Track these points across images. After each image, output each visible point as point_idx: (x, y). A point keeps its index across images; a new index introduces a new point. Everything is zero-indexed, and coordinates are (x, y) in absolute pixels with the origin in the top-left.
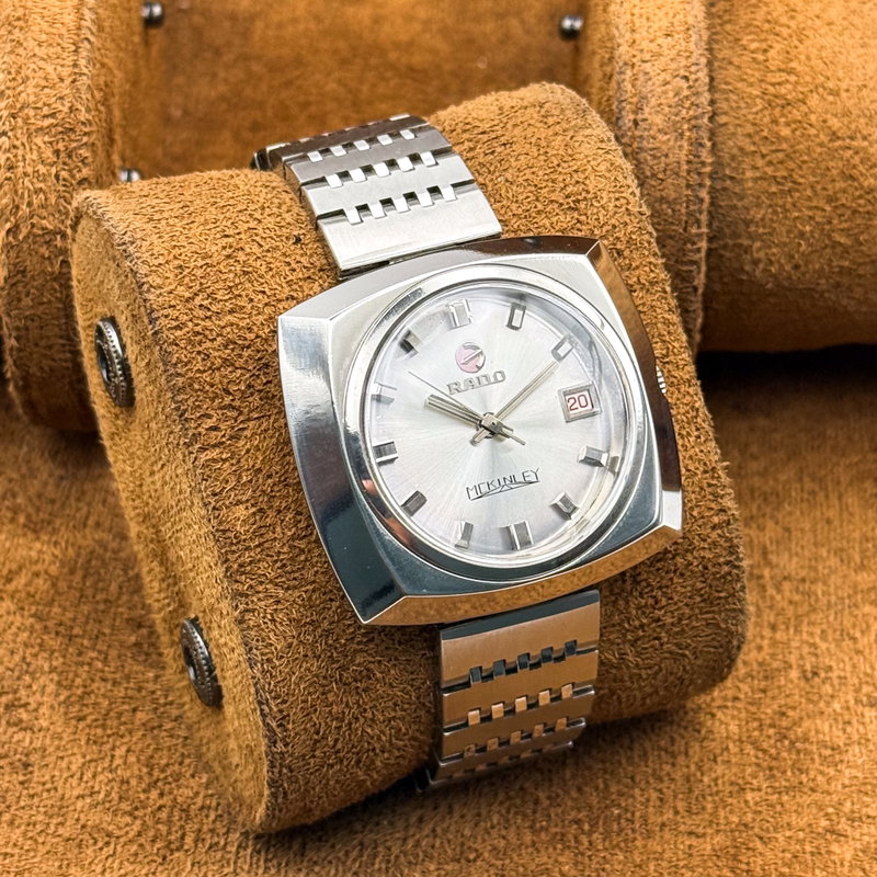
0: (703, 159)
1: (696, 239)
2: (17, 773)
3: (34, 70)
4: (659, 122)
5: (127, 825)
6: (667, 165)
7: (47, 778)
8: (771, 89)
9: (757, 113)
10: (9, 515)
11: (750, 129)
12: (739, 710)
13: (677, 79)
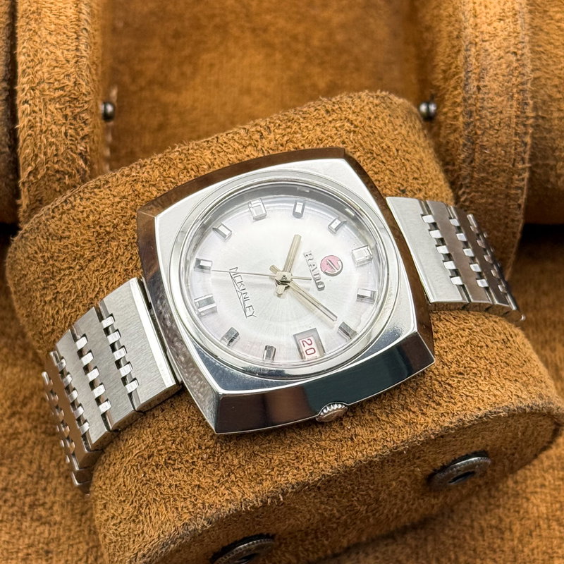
0: (527, 114)
1: (521, 172)
3: (47, 54)
4: (496, 87)
6: (501, 119)
9: (561, 70)
10: (21, 352)
12: (545, 494)
13: (509, 54)
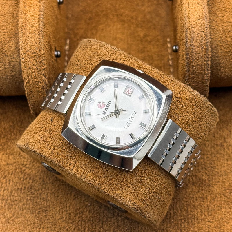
0: (209, 54)
1: (207, 74)
2: (44, 213)
3: (29, 41)
4: (197, 44)
6: (199, 56)
7: (51, 214)
8: (225, 28)
9: (221, 35)
11: (220, 39)
12: (219, 185)
13: (202, 32)
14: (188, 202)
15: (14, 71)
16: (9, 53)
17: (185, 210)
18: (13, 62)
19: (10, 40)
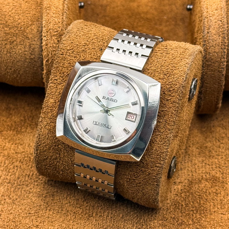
0: (225, 42)
1: (223, 62)
3: (52, 20)
4: (214, 32)
5: (78, 210)
6: (216, 43)
13: (219, 21)
14: (201, 196)
15: (34, 54)
16: (30, 36)
17: (197, 202)
18: (33, 45)
19: (33, 23)
